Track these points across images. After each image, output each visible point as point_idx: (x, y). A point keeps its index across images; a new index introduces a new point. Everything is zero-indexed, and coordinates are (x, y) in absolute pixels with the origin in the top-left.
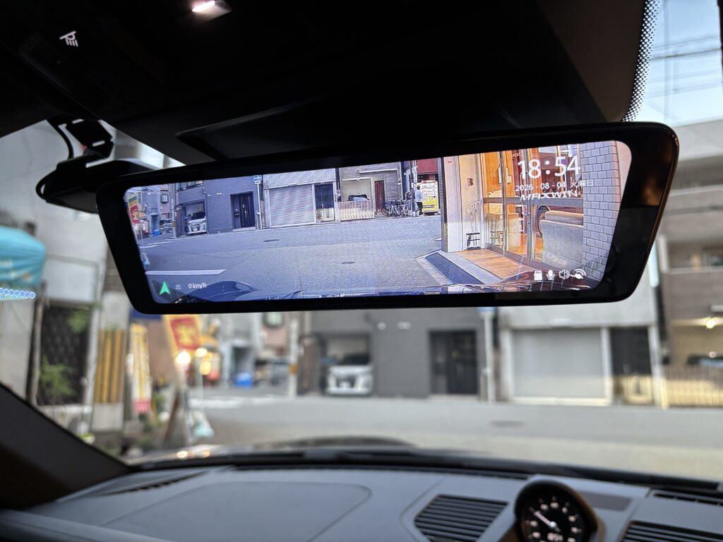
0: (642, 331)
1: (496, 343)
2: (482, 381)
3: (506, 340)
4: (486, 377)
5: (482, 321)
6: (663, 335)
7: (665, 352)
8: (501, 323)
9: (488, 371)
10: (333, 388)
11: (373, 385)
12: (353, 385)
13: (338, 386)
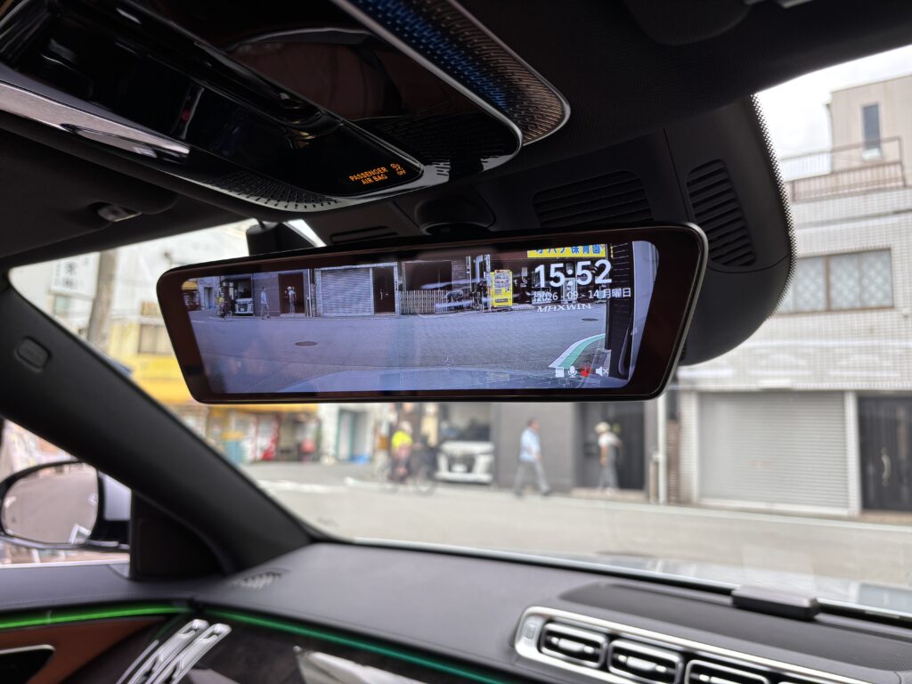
1: (673, 416)
2: (651, 469)
3: (689, 407)
4: (657, 464)
9: (660, 456)
10: (443, 473)
11: (493, 469)
12: (470, 470)
13: (450, 469)
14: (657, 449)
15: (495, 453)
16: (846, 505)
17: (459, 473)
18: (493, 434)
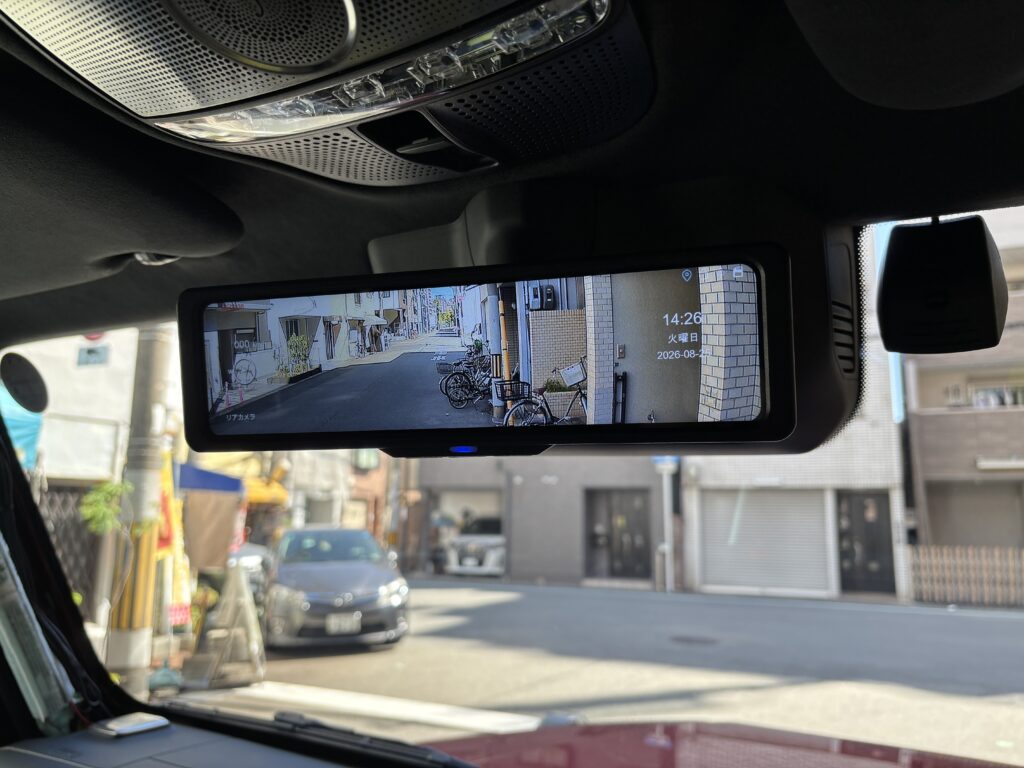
0: (882, 496)
1: (677, 508)
2: (657, 559)
3: (691, 502)
4: (663, 555)
5: (660, 477)
6: (910, 501)
7: (912, 523)
8: (684, 480)
9: (666, 547)
10: (453, 565)
11: (506, 562)
12: (481, 563)
13: (460, 562)
14: (663, 540)
15: (508, 546)
16: (826, 588)
17: (470, 565)
18: (505, 526)
